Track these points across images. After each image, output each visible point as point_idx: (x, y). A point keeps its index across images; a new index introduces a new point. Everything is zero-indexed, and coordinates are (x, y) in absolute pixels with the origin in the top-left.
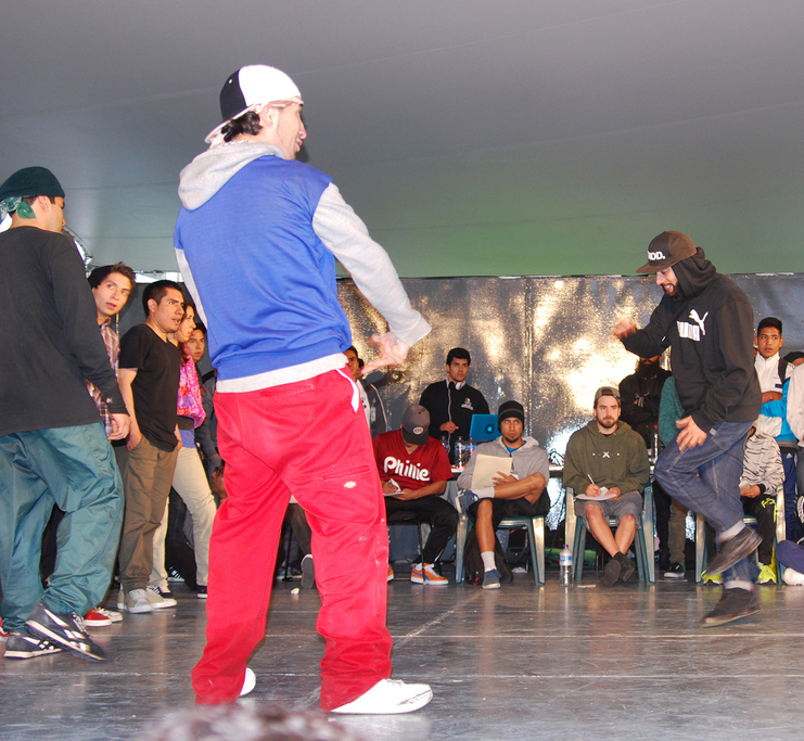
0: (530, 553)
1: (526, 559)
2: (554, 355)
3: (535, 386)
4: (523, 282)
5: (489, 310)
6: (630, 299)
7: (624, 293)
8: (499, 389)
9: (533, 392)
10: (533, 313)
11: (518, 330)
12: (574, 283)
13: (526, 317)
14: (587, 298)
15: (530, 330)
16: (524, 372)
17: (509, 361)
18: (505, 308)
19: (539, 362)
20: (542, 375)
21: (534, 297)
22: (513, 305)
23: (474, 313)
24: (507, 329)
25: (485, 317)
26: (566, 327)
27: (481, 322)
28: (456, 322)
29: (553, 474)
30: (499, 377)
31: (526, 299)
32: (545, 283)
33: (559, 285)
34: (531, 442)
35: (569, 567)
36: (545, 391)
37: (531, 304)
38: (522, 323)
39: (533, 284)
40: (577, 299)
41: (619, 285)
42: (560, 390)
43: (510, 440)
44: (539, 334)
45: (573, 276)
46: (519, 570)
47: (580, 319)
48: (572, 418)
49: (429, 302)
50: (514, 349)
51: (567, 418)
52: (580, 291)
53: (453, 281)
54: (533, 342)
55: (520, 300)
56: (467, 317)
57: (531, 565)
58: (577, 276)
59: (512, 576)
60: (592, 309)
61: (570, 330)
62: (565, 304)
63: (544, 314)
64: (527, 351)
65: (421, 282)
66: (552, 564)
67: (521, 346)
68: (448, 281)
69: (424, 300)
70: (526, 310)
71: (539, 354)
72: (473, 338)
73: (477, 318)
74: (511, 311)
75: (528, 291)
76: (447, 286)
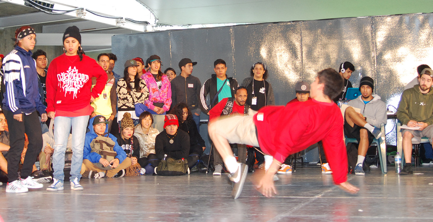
0: (379, 158)
1: (377, 161)
2: (387, 56)
4: (370, 19)
5: (352, 34)
6: (427, 25)
7: (424, 22)
8: (360, 74)
9: (378, 73)
10: (375, 35)
11: (368, 43)
12: (397, 18)
13: (372, 37)
14: (404, 26)
15: (375, 44)
16: (372, 64)
17: (364, 60)
18: (361, 33)
19: (379, 59)
20: (382, 67)
21: (375, 26)
22: (365, 31)
23: (345, 36)
24: (362, 43)
25: (350, 38)
26: (393, 42)
27: (348, 41)
28: (336, 41)
29: (389, 117)
30: (359, 68)
31: (372, 27)
32: (381, 19)
33: (389, 19)
34: (377, 97)
35: (400, 164)
36: (384, 75)
37: (374, 30)
38: (370, 40)
39: (375, 20)
40: (399, 27)
41: (421, 18)
42: (391, 74)
43: (365, 97)
44: (379, 46)
45: (396, 15)
46: (373, 167)
47: (401, 37)
48: (399, 88)
49: (322, 32)
50: (366, 54)
51: (395, 88)
52: (400, 22)
53: (333, 20)
54: (376, 50)
55: (368, 28)
56: (341, 37)
57: (379, 164)
58: (398, 15)
59: (370, 169)
60: (406, 31)
61: (395, 42)
62: (392, 29)
63: (381, 35)
64: (373, 54)
65: (317, 22)
66: (391, 165)
67: (369, 52)
68: (331, 21)
69: (319, 31)
70: (372, 33)
71: (381, 55)
72: (344, 48)
73: (346, 39)
74: (364, 34)
75: (373, 24)
76: (330, 23)
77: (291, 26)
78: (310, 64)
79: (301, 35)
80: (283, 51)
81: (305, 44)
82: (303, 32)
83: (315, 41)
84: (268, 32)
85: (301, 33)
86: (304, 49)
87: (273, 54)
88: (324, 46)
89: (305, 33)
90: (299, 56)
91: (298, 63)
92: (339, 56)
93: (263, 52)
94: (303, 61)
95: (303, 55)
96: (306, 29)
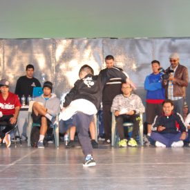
0: (54, 136)
1: (53, 138)
2: (63, 66)
3: (56, 77)
4: (52, 41)
5: (39, 50)
6: (90, 47)
7: (88, 44)
8: (43, 78)
9: (55, 79)
10: (55, 51)
11: (50, 57)
12: (70, 41)
13: (53, 53)
14: (75, 46)
15: (54, 57)
16: (52, 72)
17: (46, 69)
18: (46, 50)
19: (57, 69)
20: (59, 74)
21: (56, 46)
22: (48, 48)
23: (35, 51)
24: (46, 57)
25: (38, 53)
26: (67, 57)
27: (37, 55)
28: (28, 54)
30: (43, 74)
31: (53, 46)
32: (60, 41)
33: (64, 41)
34: (54, 95)
36: (59, 79)
37: (55, 48)
38: (51, 55)
39: (55, 41)
40: (71, 47)
41: (86, 42)
42: (65, 79)
45: (69, 38)
46: (50, 142)
47: (72, 53)
49: (19, 47)
50: (49, 64)
52: (72, 44)
53: (27, 40)
54: (55, 62)
55: (51, 47)
56: (32, 52)
57: (54, 140)
58: (71, 38)
59: (48, 144)
60: (76, 50)
62: (66, 49)
63: (59, 52)
64: (53, 65)
66: (62, 141)
67: (51, 63)
68: (25, 40)
69: (16, 47)
70: (53, 50)
72: (34, 60)
73: (35, 53)
74: (48, 51)
75: (54, 44)
76: (25, 42)
78: (10, 70)
79: (3, 49)
81: (7, 56)
83: (13, 54)
85: (4, 47)
86: (6, 59)
88: (20, 58)
89: (7, 47)
94: (5, 68)
95: (5, 63)
96: (8, 45)
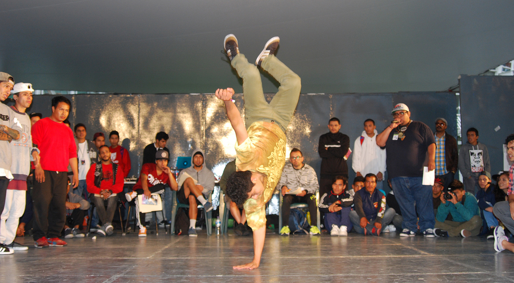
0: (205, 221)
2: (215, 130)
3: (206, 144)
4: (201, 97)
5: (185, 109)
8: (190, 145)
9: (205, 147)
10: (205, 110)
11: (198, 118)
13: (203, 112)
15: (204, 118)
16: (201, 138)
17: (194, 133)
18: (193, 108)
19: (208, 133)
20: (209, 139)
21: (206, 103)
22: (197, 107)
23: (178, 110)
24: (193, 117)
25: (184, 112)
26: (222, 116)
27: (181, 115)
28: (170, 114)
30: (190, 140)
31: (203, 104)
32: (211, 97)
35: (220, 227)
36: (211, 147)
37: (205, 106)
38: (200, 115)
39: (206, 97)
42: (217, 146)
44: (208, 120)
48: (223, 159)
49: (158, 105)
50: (197, 127)
51: (220, 158)
53: (169, 95)
54: (205, 124)
55: (200, 104)
56: (175, 112)
57: (205, 226)
62: (220, 107)
63: (211, 109)
64: (203, 128)
67: (200, 126)
68: (167, 95)
69: (155, 104)
70: (202, 109)
71: (208, 129)
72: (177, 121)
73: (180, 112)
74: (196, 109)
75: (203, 101)
76: (166, 98)
77: (130, 97)
78: (146, 134)
79: (139, 107)
80: (122, 121)
81: (143, 116)
82: (141, 104)
83: (151, 113)
84: (108, 103)
85: (139, 105)
86: (142, 120)
87: (112, 123)
88: (160, 118)
89: (143, 105)
90: (136, 126)
91: (134, 132)
92: (172, 128)
93: (103, 121)
94: (140, 131)
95: (140, 126)
96: (144, 102)
